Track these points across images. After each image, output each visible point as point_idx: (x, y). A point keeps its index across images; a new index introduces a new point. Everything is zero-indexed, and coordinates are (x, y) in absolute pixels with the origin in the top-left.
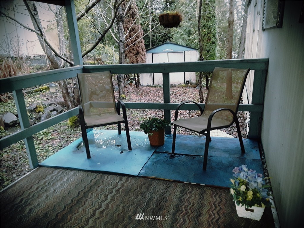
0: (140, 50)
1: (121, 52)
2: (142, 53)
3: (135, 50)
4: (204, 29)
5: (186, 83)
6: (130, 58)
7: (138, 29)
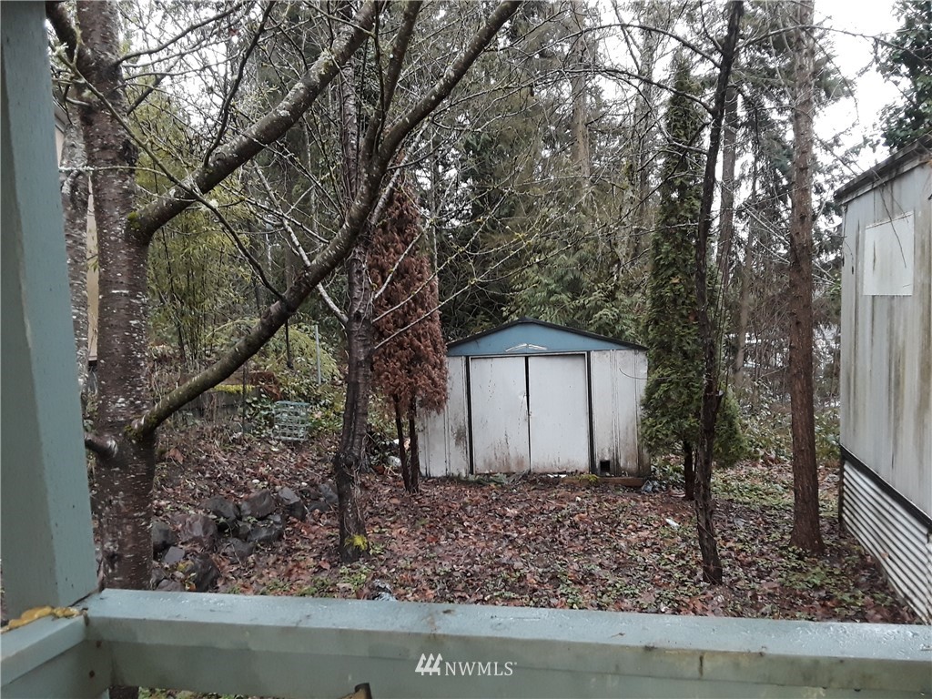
0: (426, 346)
1: (354, 361)
2: (433, 359)
3: (405, 349)
4: (673, 275)
5: (599, 471)
6: (387, 378)
7: (420, 272)
